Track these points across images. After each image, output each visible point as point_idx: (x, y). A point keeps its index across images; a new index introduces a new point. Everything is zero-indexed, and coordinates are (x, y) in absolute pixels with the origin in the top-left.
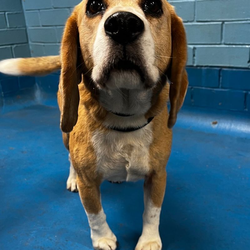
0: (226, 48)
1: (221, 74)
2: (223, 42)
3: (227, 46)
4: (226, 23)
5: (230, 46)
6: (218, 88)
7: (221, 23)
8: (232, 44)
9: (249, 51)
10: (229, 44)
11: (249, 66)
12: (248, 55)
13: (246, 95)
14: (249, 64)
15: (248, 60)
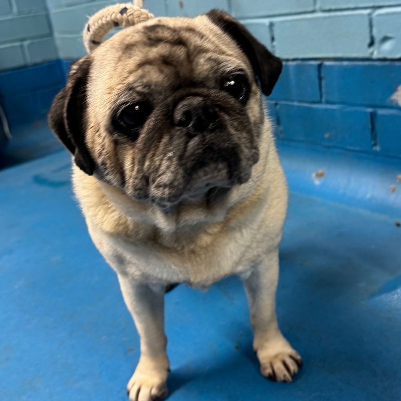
0: (326, 18)
1: (322, 75)
2: (318, 6)
6: (320, 102)
8: (336, 10)
9: (367, 23)
10: (330, 11)
11: (372, 53)
12: (367, 31)
13: (373, 116)
14: (371, 50)
15: (368, 41)
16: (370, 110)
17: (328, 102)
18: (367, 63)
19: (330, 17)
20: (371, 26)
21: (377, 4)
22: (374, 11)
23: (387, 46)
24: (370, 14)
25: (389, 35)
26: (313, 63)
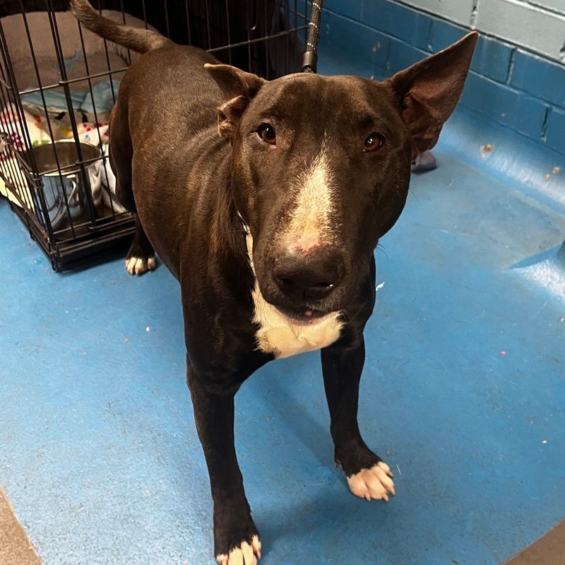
0: (530, 10)
1: (513, 59)
5: (537, 9)
6: (505, 83)
8: (541, 7)
11: (562, 58)
12: (563, 37)
13: (548, 111)
14: (562, 55)
15: (562, 46)
16: (547, 105)
17: (511, 86)
18: (556, 64)
26: (507, 45)
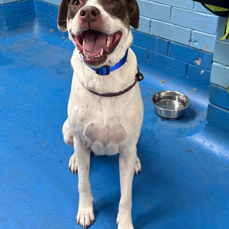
0: (174, 26)
1: (169, 45)
2: (171, 21)
3: (175, 25)
4: (173, 7)
6: (167, 55)
7: (170, 7)
8: (178, 25)
9: (190, 34)
10: (176, 25)
11: (190, 44)
12: (190, 36)
13: (187, 66)
14: (190, 43)
15: (189, 40)
16: (186, 63)
17: (170, 56)
18: (187, 47)
19: (175, 27)
20: (191, 35)
21: (194, 29)
22: (193, 30)
23: (196, 44)
24: (191, 31)
25: (197, 40)
26: (166, 40)
